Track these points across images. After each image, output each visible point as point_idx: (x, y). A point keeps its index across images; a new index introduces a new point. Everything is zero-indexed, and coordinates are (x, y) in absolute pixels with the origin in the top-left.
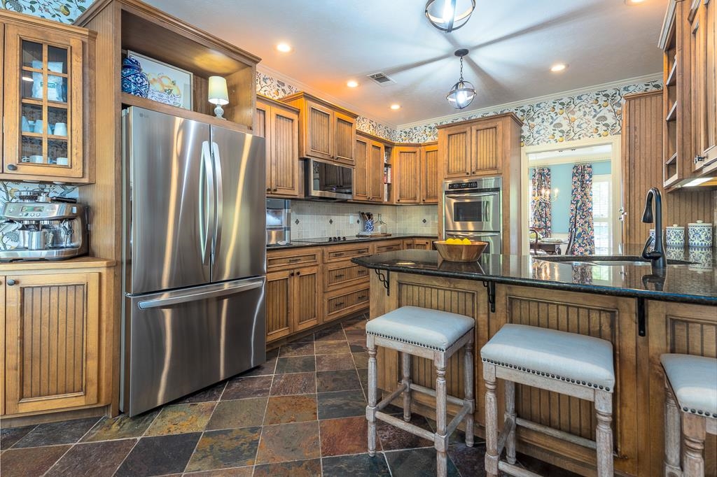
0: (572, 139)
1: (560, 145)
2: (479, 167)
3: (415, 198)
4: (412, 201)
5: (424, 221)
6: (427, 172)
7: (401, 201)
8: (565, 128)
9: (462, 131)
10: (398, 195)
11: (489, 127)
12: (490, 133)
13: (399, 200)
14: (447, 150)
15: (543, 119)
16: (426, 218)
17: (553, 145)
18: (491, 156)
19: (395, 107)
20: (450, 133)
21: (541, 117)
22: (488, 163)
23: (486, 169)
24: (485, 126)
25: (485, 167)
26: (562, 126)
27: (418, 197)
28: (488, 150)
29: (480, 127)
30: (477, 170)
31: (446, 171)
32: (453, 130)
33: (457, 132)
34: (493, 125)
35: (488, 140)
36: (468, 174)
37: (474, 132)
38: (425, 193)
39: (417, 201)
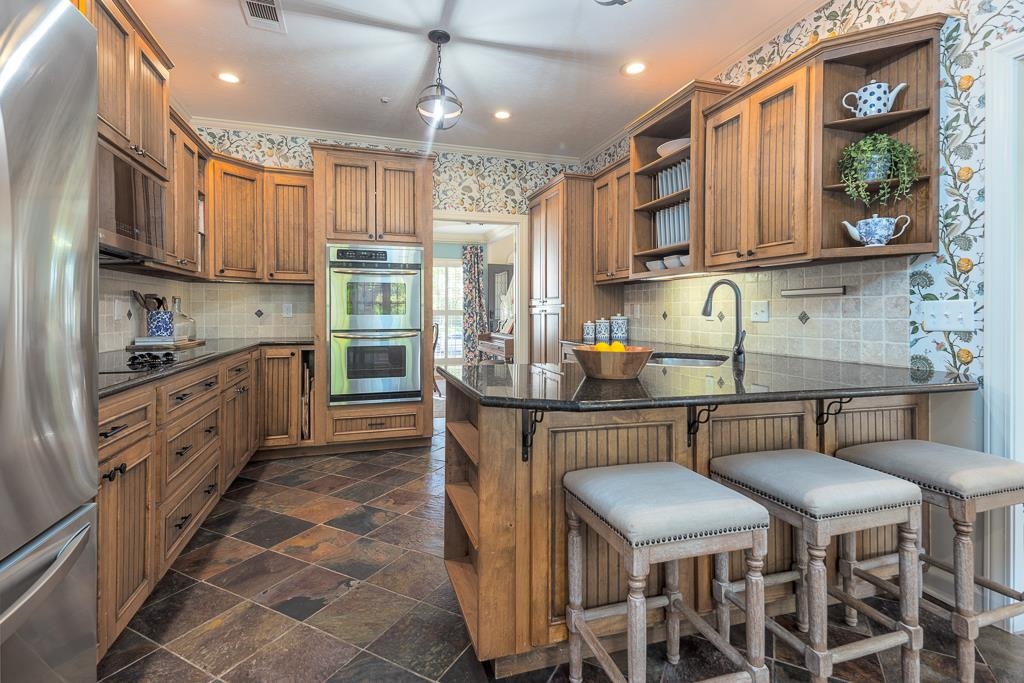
0: (482, 211)
1: (469, 216)
2: (388, 229)
3: (253, 270)
4: (249, 275)
5: (259, 314)
6: (278, 222)
7: (226, 273)
8: (475, 194)
9: (360, 163)
10: (220, 262)
11: (404, 168)
12: (406, 179)
13: (222, 271)
14: (332, 191)
15: (450, 176)
16: (262, 307)
17: (461, 214)
18: (407, 214)
19: (229, 78)
20: (338, 162)
21: (448, 172)
22: (402, 225)
23: (399, 234)
24: (398, 167)
25: (397, 231)
26: (471, 191)
27: (259, 269)
28: (402, 206)
29: (391, 165)
30: (385, 232)
31: (330, 227)
32: (344, 158)
33: (350, 163)
34: (410, 168)
35: (402, 190)
36: (371, 236)
37: (380, 171)
38: (273, 262)
39: (258, 276)
